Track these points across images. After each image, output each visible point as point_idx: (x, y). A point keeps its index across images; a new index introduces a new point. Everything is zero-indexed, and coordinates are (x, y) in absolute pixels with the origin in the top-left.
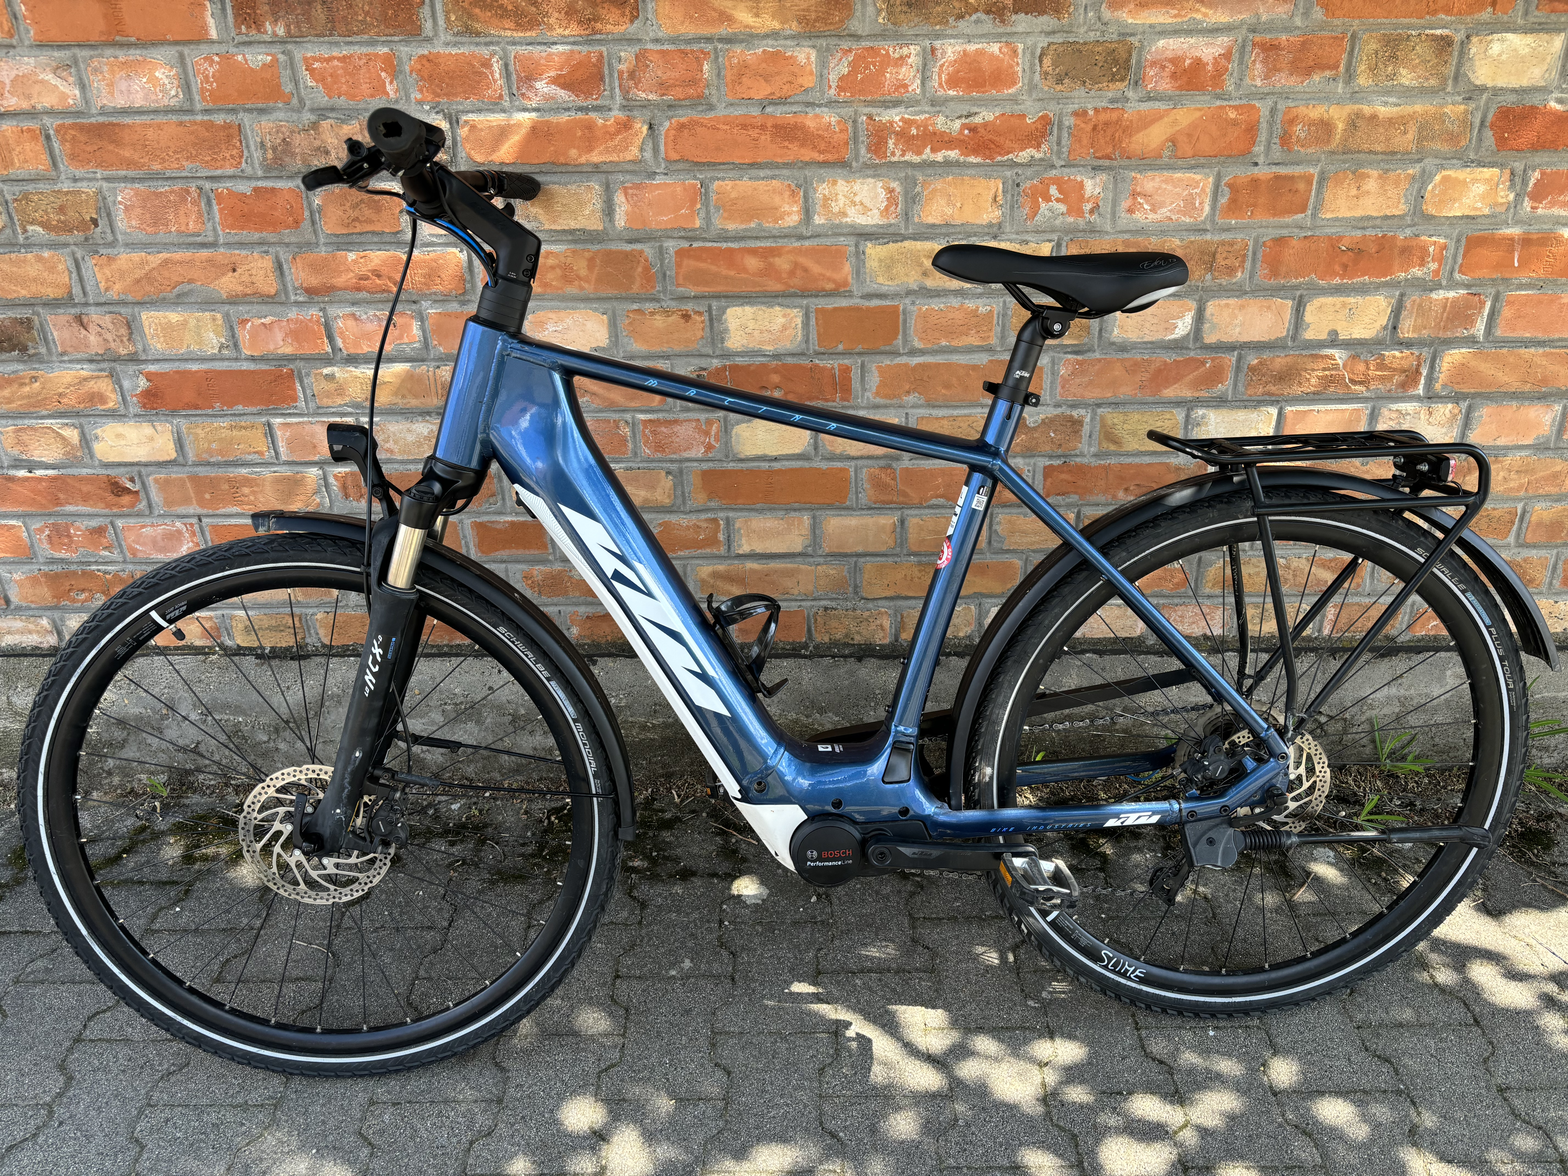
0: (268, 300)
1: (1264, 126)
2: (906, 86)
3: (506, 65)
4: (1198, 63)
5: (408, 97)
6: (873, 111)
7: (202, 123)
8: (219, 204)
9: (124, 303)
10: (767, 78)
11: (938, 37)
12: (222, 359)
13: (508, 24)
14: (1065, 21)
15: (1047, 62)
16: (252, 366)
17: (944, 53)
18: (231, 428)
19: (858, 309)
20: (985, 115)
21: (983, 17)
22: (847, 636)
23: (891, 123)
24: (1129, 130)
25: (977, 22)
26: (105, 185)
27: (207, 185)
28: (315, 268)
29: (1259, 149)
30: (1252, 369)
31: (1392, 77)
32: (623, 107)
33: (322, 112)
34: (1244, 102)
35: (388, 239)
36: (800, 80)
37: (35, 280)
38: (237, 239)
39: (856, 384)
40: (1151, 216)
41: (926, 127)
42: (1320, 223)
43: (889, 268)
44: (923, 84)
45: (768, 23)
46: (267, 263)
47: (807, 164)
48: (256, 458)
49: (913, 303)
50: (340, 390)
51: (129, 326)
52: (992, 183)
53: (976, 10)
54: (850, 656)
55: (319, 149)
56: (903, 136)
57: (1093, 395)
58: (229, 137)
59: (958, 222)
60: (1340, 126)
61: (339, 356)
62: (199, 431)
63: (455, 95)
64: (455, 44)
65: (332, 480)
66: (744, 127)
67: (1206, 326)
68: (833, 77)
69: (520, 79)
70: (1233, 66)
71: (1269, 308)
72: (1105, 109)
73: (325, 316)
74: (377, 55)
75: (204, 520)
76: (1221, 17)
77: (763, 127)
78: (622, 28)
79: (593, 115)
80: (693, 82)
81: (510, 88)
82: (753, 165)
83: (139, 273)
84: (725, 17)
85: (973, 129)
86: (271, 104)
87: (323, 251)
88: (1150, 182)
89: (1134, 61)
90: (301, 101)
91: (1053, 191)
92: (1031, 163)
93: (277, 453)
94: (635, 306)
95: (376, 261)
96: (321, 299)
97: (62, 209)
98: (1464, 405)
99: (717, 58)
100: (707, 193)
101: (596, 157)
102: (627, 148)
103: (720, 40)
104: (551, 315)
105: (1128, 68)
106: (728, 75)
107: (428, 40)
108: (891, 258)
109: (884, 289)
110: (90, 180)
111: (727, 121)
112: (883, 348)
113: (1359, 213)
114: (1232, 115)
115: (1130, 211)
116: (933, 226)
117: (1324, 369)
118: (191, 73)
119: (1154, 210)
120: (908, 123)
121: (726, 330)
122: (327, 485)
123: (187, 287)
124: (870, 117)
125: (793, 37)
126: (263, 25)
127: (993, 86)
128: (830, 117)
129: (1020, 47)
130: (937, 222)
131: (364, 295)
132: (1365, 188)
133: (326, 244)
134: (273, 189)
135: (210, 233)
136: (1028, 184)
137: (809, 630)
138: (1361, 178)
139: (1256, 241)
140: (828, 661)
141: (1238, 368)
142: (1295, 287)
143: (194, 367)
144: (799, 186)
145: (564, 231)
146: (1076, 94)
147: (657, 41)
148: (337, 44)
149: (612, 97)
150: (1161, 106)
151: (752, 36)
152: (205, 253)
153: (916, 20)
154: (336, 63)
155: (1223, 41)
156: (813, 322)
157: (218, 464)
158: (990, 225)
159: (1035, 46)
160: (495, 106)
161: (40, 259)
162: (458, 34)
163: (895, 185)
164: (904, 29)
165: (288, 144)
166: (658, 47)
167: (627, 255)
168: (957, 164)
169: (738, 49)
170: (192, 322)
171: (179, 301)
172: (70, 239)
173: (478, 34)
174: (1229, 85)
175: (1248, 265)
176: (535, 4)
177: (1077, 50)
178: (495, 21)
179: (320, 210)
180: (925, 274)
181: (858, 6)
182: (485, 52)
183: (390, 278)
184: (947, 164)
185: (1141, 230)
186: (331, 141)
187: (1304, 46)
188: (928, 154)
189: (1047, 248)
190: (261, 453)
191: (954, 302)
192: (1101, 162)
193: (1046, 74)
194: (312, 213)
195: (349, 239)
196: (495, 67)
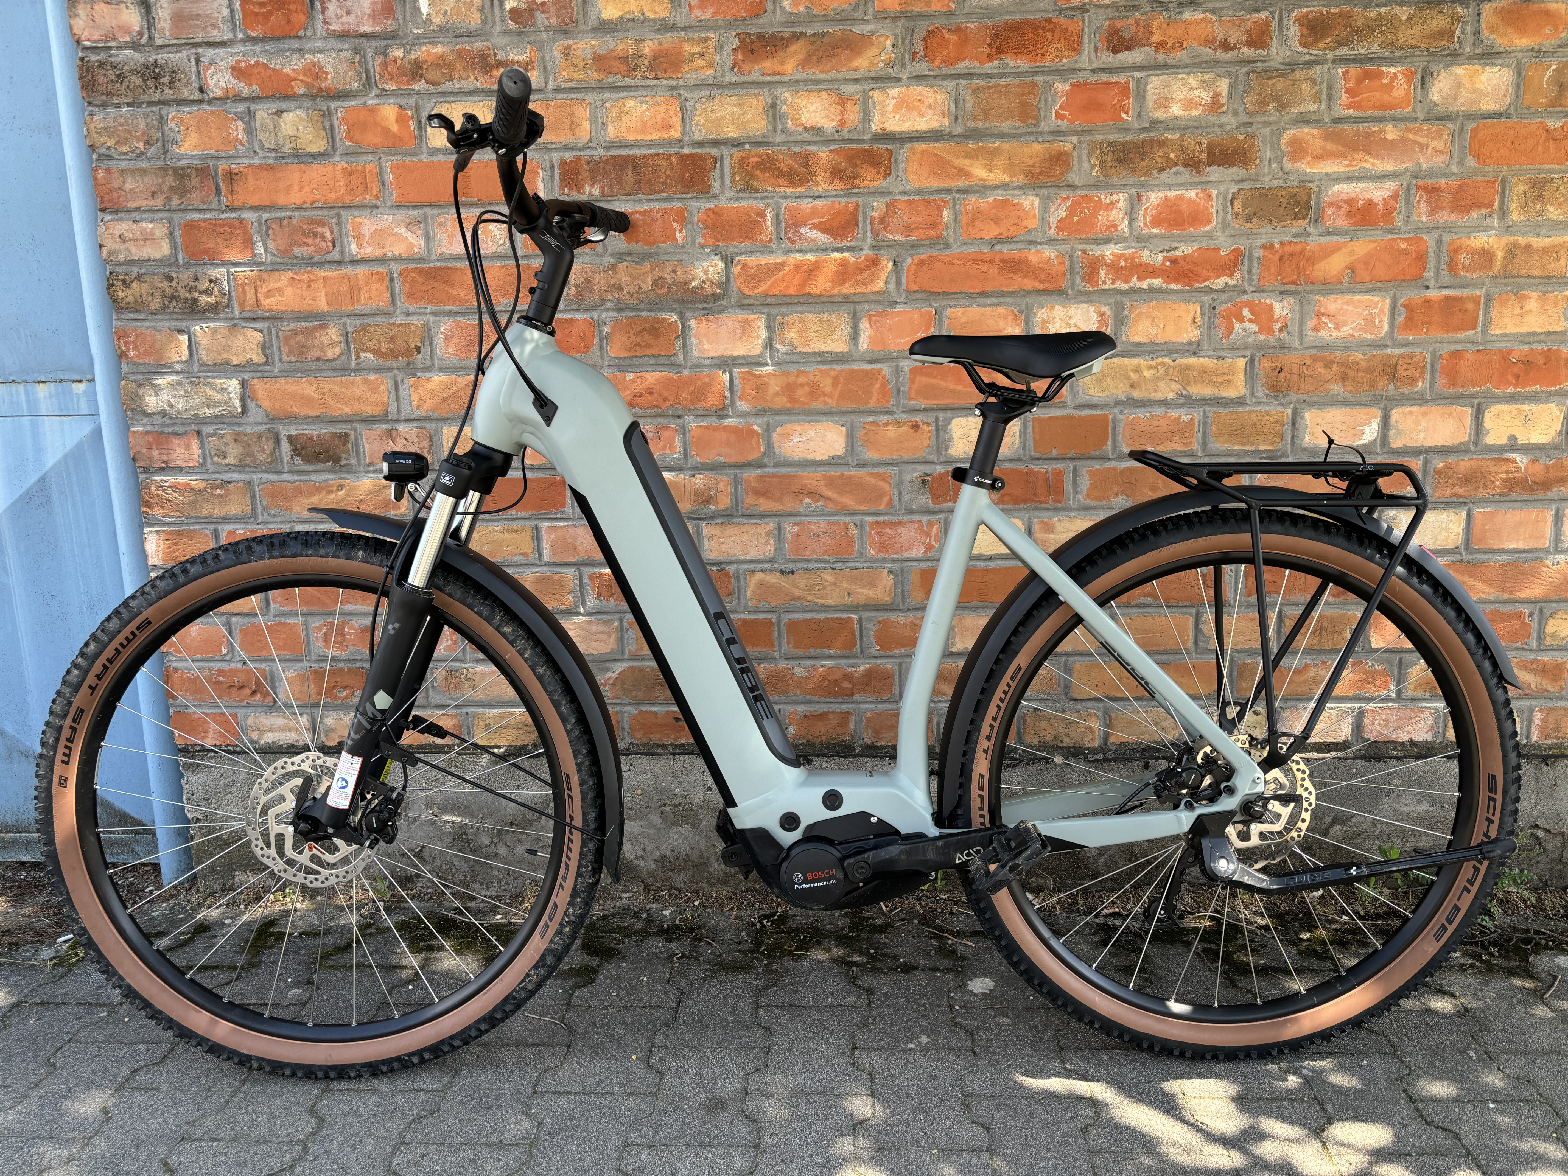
2: (1115, 226)
3: (777, 215)
4: (1370, 204)
5: (693, 243)
6: (1088, 247)
9: (429, 419)
10: (997, 221)
11: (1142, 185)
13: (782, 182)
14: (1252, 171)
15: (1238, 204)
17: (1148, 198)
18: (502, 531)
19: (1070, 418)
20: (1185, 249)
21: (1182, 169)
22: (1056, 738)
23: (1103, 256)
24: (1312, 260)
25: (1176, 173)
26: (432, 318)
29: (1429, 274)
30: (1438, 472)
31: (1541, 213)
32: (873, 247)
33: (620, 256)
34: (1412, 235)
35: (661, 361)
36: (1025, 223)
37: (359, 399)
39: (1068, 487)
40: (1335, 334)
41: (1133, 259)
42: (1489, 338)
43: (1100, 381)
44: (1130, 224)
45: (1000, 177)
47: (1029, 292)
48: (520, 559)
49: (1121, 412)
51: (431, 439)
52: (1191, 307)
53: (1176, 164)
55: (613, 286)
56: (1113, 267)
59: (1162, 341)
63: (732, 240)
64: (737, 200)
65: (586, 579)
66: (976, 261)
67: (1392, 432)
68: (1053, 220)
69: (788, 226)
70: (1400, 205)
71: (1450, 414)
72: (1290, 243)
74: (672, 209)
76: (1387, 166)
77: (992, 262)
78: (876, 184)
79: (847, 254)
80: (934, 225)
81: (778, 233)
82: (983, 294)
83: (447, 393)
84: (963, 173)
85: (1174, 261)
87: (605, 372)
88: (1333, 304)
89: (1313, 203)
90: (604, 247)
91: (1246, 312)
92: (1226, 288)
93: (540, 555)
94: (871, 419)
95: (651, 380)
97: (392, 339)
99: (955, 205)
100: (940, 319)
101: (847, 289)
102: (873, 281)
103: (958, 191)
104: (797, 427)
105: (1309, 209)
106: (964, 219)
107: (715, 196)
108: (1102, 372)
109: (1095, 400)
110: (420, 314)
111: (961, 257)
112: (1093, 453)
113: (1524, 329)
114: (1403, 246)
115: (1316, 329)
116: (1139, 344)
117: (1507, 472)
119: (1337, 328)
120: (1117, 256)
121: (951, 439)
122: (580, 585)
124: (1084, 252)
125: (1019, 188)
126: (583, 187)
127: (1192, 225)
128: (1050, 252)
129: (1214, 192)
130: (1143, 340)
132: (1527, 307)
133: (609, 366)
134: (571, 320)
136: (1223, 307)
138: (1522, 299)
139: (1433, 354)
141: (1425, 472)
142: (1473, 396)
144: (1021, 312)
145: (814, 353)
146: (1263, 230)
147: (905, 193)
148: (640, 201)
149: (864, 239)
150: (1340, 239)
151: (985, 187)
153: (1124, 173)
154: (637, 216)
155: (1391, 185)
156: (1030, 430)
158: (1190, 343)
159: (1227, 191)
160: (765, 248)
161: (366, 381)
162: (738, 192)
163: (1105, 309)
164: (1114, 180)
165: (589, 282)
166: (906, 198)
167: (867, 373)
168: (1160, 291)
169: (973, 198)
172: (394, 364)
173: (757, 191)
174: (1399, 221)
175: (1428, 375)
176: (806, 165)
177: (1263, 195)
178: (772, 180)
179: (608, 337)
180: (1132, 386)
181: (1076, 163)
182: (761, 205)
183: (660, 395)
184: (1152, 290)
185: (1327, 347)
186: (625, 279)
187: (1461, 188)
188: (1134, 282)
189: (1241, 362)
190: (525, 555)
191: (1159, 411)
192: (1288, 287)
193: (1237, 214)
194: (601, 340)
195: (630, 362)
196: (768, 217)
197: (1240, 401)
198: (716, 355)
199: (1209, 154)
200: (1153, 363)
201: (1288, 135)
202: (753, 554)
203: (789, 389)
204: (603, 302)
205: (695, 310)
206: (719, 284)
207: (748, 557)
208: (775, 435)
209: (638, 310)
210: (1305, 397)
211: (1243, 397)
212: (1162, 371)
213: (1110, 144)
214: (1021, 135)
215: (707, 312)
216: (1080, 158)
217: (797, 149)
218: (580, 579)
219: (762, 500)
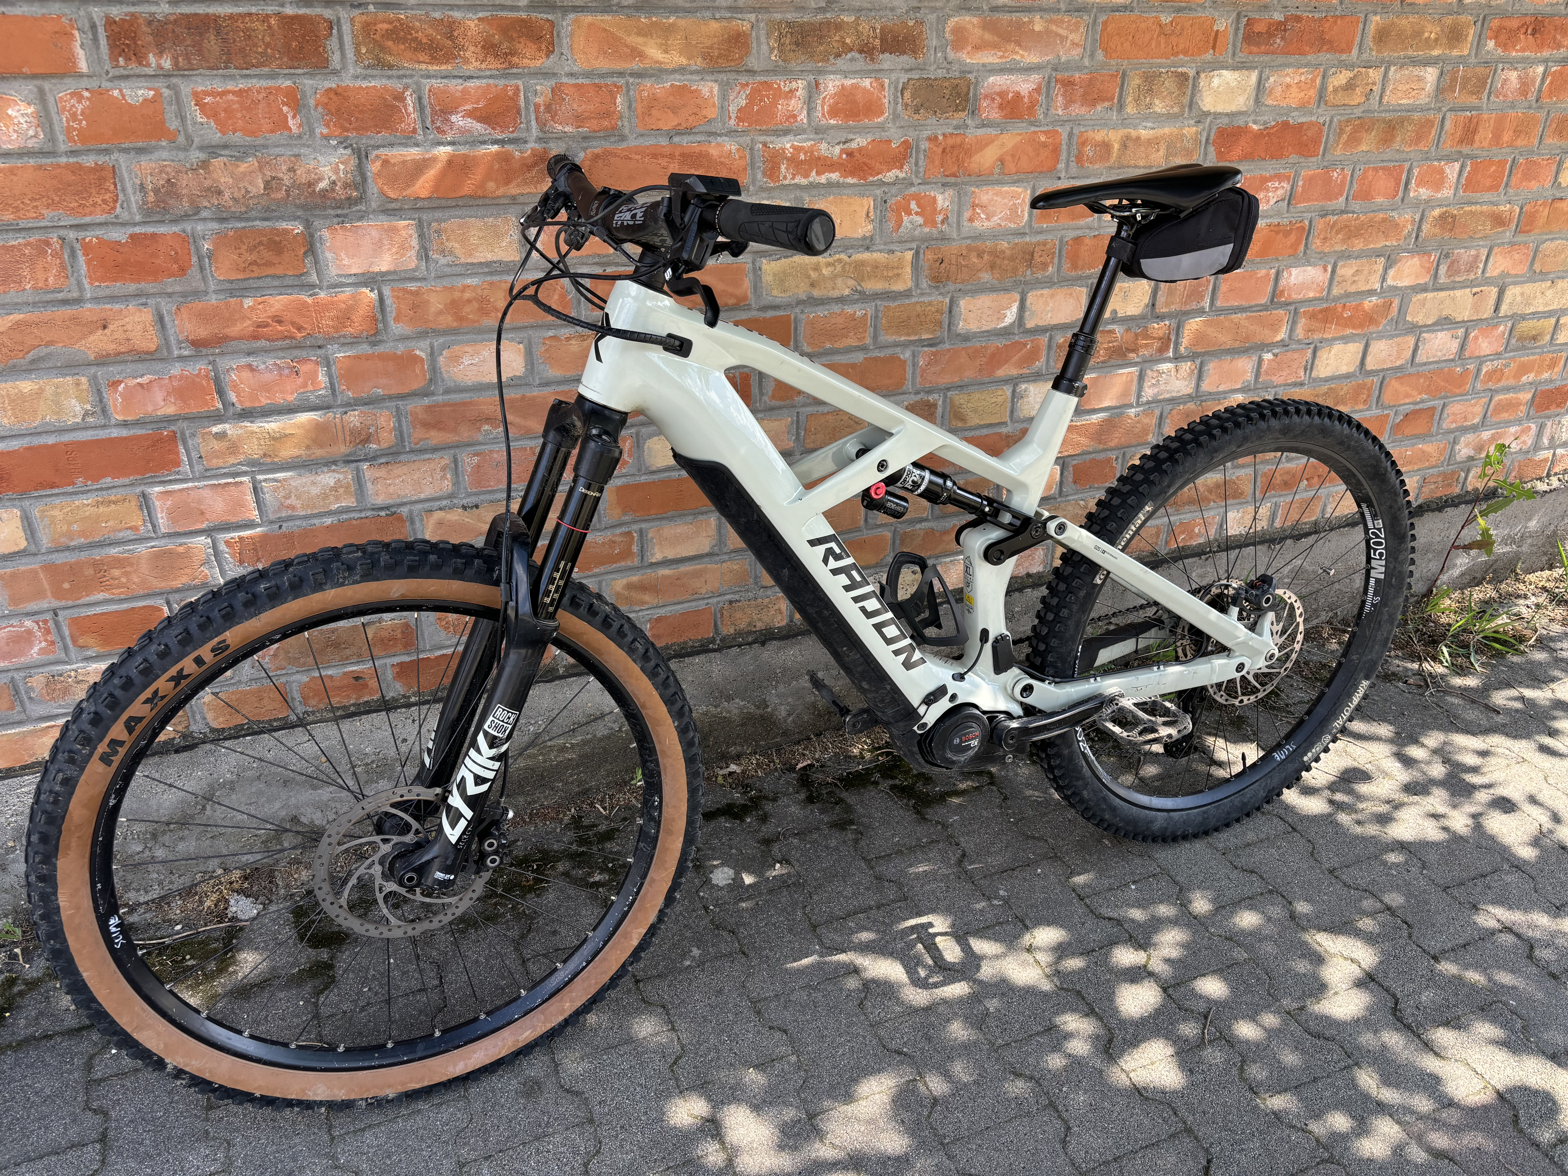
0: (144, 357)
1: (1064, 147)
2: (795, 116)
3: (420, 99)
4: (1018, 96)
5: (313, 132)
6: (768, 139)
7: (67, 166)
8: (86, 254)
10: (674, 110)
11: (820, 72)
12: (86, 428)
13: (422, 57)
14: (920, 60)
15: (907, 95)
16: (124, 433)
17: (826, 87)
18: (98, 504)
19: (756, 320)
20: (860, 142)
21: (857, 55)
22: (749, 624)
23: (783, 149)
24: (969, 152)
27: (72, 235)
28: (204, 317)
29: (1061, 166)
30: (1059, 346)
31: (1149, 106)
32: (539, 140)
33: (213, 150)
34: (1050, 128)
35: (288, 282)
36: (704, 112)
38: (108, 292)
39: (755, 390)
40: (986, 224)
41: (812, 152)
42: (1103, 224)
43: (782, 281)
44: (809, 114)
45: (677, 59)
46: (147, 316)
48: (129, 534)
49: (802, 312)
50: (234, 448)
52: (865, 201)
53: (851, 50)
54: (754, 642)
55: (209, 189)
56: (793, 161)
57: (945, 380)
58: (102, 180)
60: (1116, 146)
61: (231, 411)
62: (56, 513)
63: (366, 129)
64: (365, 78)
65: (222, 547)
66: (655, 156)
67: (1027, 313)
68: (733, 108)
69: (434, 113)
70: (1042, 98)
71: (1071, 294)
72: (952, 134)
73: (215, 370)
74: (278, 89)
75: (60, 613)
76: (1033, 58)
77: (671, 156)
78: (538, 63)
79: (509, 147)
80: (607, 114)
81: (423, 121)
84: (637, 53)
85: (850, 154)
86: (153, 143)
87: (213, 300)
88: (985, 195)
89: (971, 94)
90: (189, 139)
91: (913, 206)
92: (896, 181)
93: (154, 526)
94: (551, 333)
95: (278, 306)
96: (210, 351)
98: (1198, 362)
99: (628, 91)
101: (513, 190)
102: (544, 179)
103: (632, 75)
104: (467, 349)
105: (967, 100)
106: (639, 107)
107: (335, 72)
108: (784, 272)
109: (778, 301)
111: (637, 150)
114: (1043, 138)
115: (971, 220)
117: (1109, 342)
118: (53, 110)
119: (988, 219)
120: (797, 149)
122: (217, 554)
123: (44, 351)
124: (765, 145)
125: (697, 72)
126: (145, 56)
127: (866, 115)
128: (730, 146)
129: (886, 81)
131: (262, 343)
133: (217, 292)
134: (154, 235)
135: (74, 288)
136: (893, 200)
137: (716, 625)
139: (1061, 241)
140: (736, 650)
141: (1049, 347)
142: (1088, 277)
143: (51, 440)
145: (481, 264)
146: (929, 122)
147: (571, 75)
148: (232, 77)
149: (528, 129)
150: (992, 131)
151: (661, 71)
152: (68, 311)
153: (803, 58)
154: (231, 97)
155: (1036, 78)
157: (80, 548)
158: (864, 238)
159: (897, 81)
160: (409, 140)
162: (366, 67)
164: (793, 65)
165: (174, 185)
166: (573, 81)
168: (838, 185)
169: (648, 83)
170: (49, 390)
171: (33, 368)
173: (391, 67)
174: (1040, 114)
175: (1056, 261)
176: (451, 37)
177: (928, 84)
178: (409, 54)
179: (211, 255)
180: (812, 285)
181: (754, 45)
182: (398, 86)
183: (293, 323)
184: (830, 185)
185: (979, 237)
186: (224, 180)
187: (1091, 82)
188: (813, 177)
189: (909, 255)
190: (135, 528)
191: (836, 308)
192: (949, 179)
193: (907, 105)
194: (200, 259)
195: (245, 284)
196: (409, 101)
197: (907, 294)
198: (360, 271)
199: (882, 40)
200: (830, 260)
201: (952, 22)
202: (428, 492)
203: (454, 306)
204: (197, 210)
205: (326, 217)
206: (355, 186)
207: (422, 496)
208: (441, 359)
209: (248, 219)
210: (959, 286)
211: (910, 290)
212: (839, 268)
213: (789, 24)
214: (697, 10)
215: (342, 219)
216: (758, 38)
217: (437, 15)
218: (215, 547)
219: (433, 433)
